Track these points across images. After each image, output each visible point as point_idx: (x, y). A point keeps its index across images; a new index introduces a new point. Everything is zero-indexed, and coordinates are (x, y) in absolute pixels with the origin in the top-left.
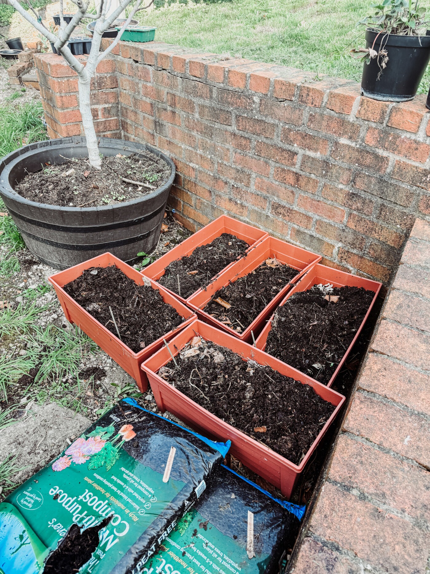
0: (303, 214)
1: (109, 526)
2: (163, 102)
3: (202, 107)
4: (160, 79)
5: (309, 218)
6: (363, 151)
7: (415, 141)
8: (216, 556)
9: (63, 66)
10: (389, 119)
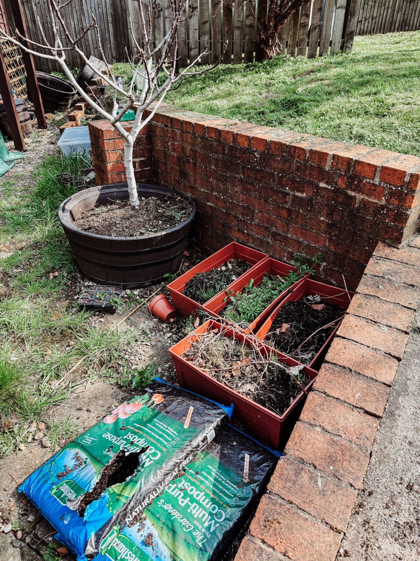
0: (295, 240)
1: (146, 452)
2: (187, 156)
3: (217, 160)
4: (185, 139)
5: (300, 243)
6: (337, 191)
7: (373, 184)
8: (221, 480)
9: (111, 131)
10: (354, 168)
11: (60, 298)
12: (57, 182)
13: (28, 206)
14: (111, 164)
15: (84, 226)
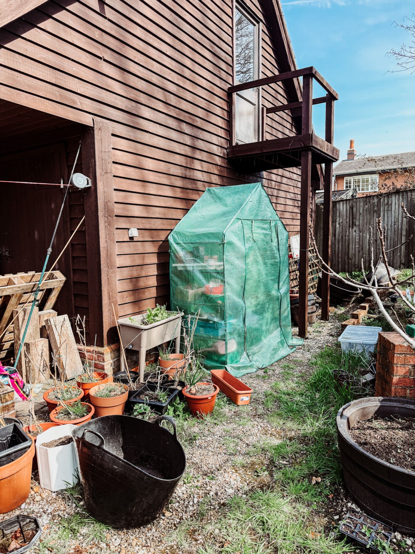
11: (320, 512)
12: (333, 378)
13: (303, 395)
14: (398, 377)
15: (359, 439)
